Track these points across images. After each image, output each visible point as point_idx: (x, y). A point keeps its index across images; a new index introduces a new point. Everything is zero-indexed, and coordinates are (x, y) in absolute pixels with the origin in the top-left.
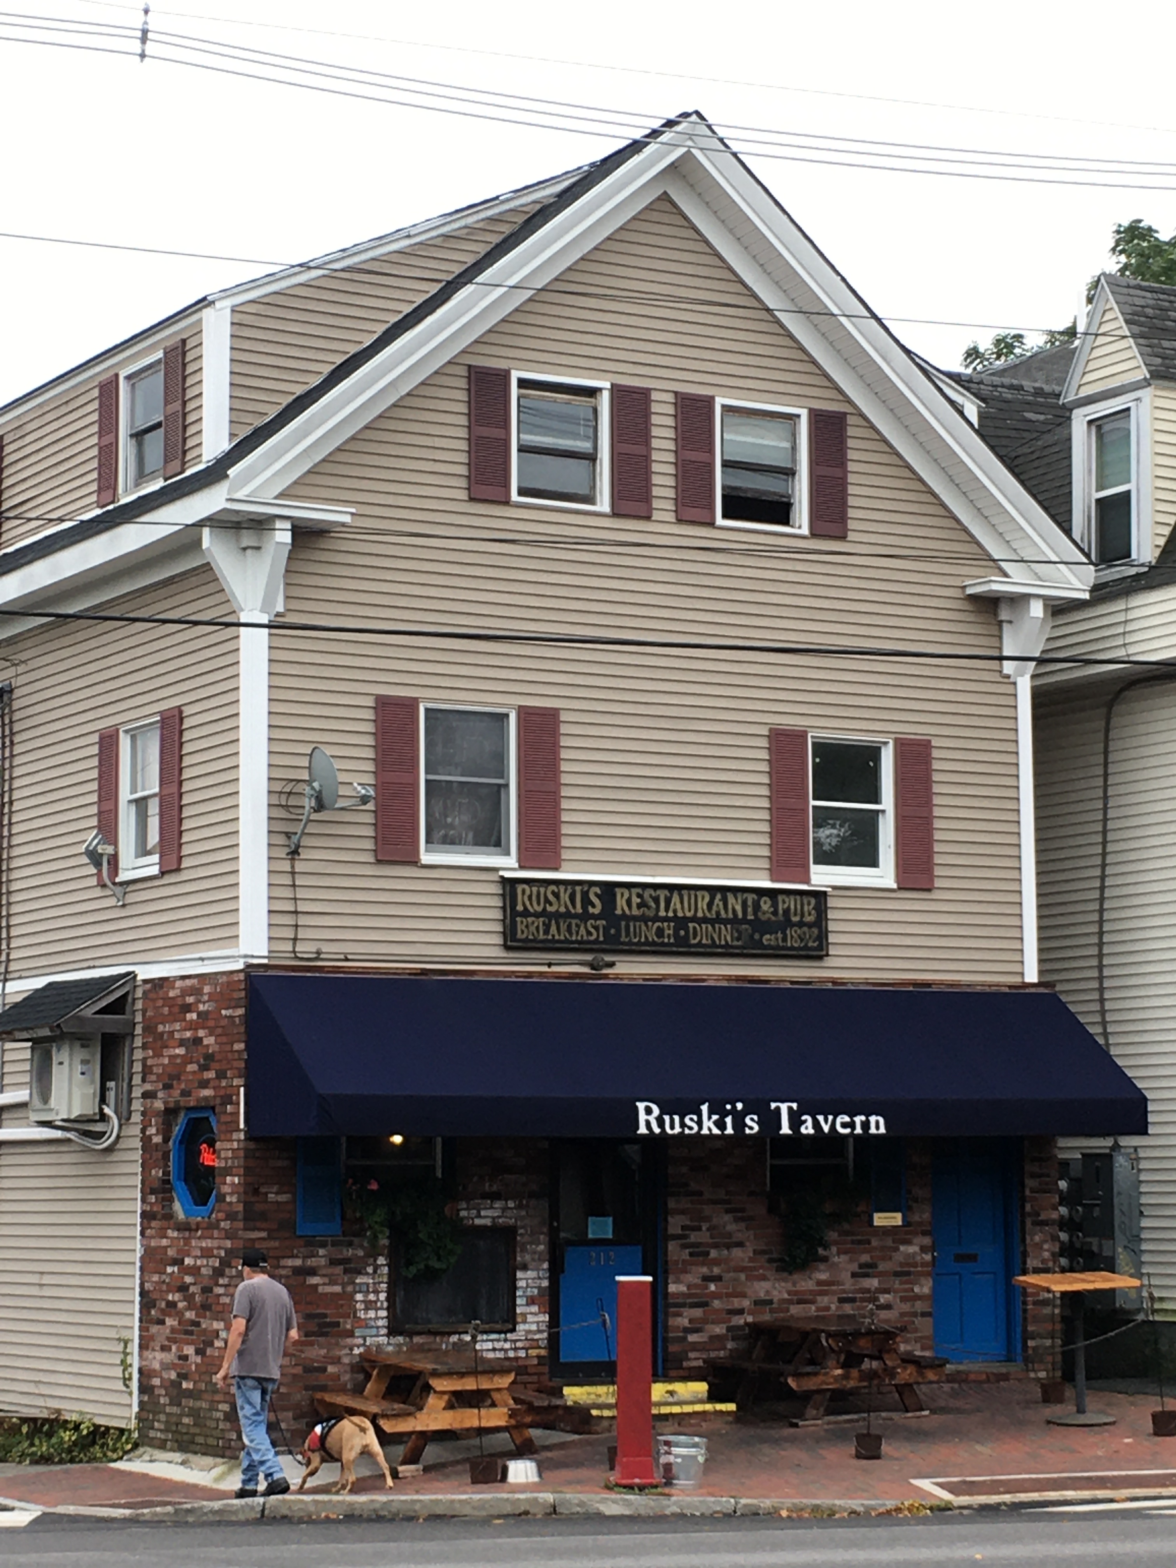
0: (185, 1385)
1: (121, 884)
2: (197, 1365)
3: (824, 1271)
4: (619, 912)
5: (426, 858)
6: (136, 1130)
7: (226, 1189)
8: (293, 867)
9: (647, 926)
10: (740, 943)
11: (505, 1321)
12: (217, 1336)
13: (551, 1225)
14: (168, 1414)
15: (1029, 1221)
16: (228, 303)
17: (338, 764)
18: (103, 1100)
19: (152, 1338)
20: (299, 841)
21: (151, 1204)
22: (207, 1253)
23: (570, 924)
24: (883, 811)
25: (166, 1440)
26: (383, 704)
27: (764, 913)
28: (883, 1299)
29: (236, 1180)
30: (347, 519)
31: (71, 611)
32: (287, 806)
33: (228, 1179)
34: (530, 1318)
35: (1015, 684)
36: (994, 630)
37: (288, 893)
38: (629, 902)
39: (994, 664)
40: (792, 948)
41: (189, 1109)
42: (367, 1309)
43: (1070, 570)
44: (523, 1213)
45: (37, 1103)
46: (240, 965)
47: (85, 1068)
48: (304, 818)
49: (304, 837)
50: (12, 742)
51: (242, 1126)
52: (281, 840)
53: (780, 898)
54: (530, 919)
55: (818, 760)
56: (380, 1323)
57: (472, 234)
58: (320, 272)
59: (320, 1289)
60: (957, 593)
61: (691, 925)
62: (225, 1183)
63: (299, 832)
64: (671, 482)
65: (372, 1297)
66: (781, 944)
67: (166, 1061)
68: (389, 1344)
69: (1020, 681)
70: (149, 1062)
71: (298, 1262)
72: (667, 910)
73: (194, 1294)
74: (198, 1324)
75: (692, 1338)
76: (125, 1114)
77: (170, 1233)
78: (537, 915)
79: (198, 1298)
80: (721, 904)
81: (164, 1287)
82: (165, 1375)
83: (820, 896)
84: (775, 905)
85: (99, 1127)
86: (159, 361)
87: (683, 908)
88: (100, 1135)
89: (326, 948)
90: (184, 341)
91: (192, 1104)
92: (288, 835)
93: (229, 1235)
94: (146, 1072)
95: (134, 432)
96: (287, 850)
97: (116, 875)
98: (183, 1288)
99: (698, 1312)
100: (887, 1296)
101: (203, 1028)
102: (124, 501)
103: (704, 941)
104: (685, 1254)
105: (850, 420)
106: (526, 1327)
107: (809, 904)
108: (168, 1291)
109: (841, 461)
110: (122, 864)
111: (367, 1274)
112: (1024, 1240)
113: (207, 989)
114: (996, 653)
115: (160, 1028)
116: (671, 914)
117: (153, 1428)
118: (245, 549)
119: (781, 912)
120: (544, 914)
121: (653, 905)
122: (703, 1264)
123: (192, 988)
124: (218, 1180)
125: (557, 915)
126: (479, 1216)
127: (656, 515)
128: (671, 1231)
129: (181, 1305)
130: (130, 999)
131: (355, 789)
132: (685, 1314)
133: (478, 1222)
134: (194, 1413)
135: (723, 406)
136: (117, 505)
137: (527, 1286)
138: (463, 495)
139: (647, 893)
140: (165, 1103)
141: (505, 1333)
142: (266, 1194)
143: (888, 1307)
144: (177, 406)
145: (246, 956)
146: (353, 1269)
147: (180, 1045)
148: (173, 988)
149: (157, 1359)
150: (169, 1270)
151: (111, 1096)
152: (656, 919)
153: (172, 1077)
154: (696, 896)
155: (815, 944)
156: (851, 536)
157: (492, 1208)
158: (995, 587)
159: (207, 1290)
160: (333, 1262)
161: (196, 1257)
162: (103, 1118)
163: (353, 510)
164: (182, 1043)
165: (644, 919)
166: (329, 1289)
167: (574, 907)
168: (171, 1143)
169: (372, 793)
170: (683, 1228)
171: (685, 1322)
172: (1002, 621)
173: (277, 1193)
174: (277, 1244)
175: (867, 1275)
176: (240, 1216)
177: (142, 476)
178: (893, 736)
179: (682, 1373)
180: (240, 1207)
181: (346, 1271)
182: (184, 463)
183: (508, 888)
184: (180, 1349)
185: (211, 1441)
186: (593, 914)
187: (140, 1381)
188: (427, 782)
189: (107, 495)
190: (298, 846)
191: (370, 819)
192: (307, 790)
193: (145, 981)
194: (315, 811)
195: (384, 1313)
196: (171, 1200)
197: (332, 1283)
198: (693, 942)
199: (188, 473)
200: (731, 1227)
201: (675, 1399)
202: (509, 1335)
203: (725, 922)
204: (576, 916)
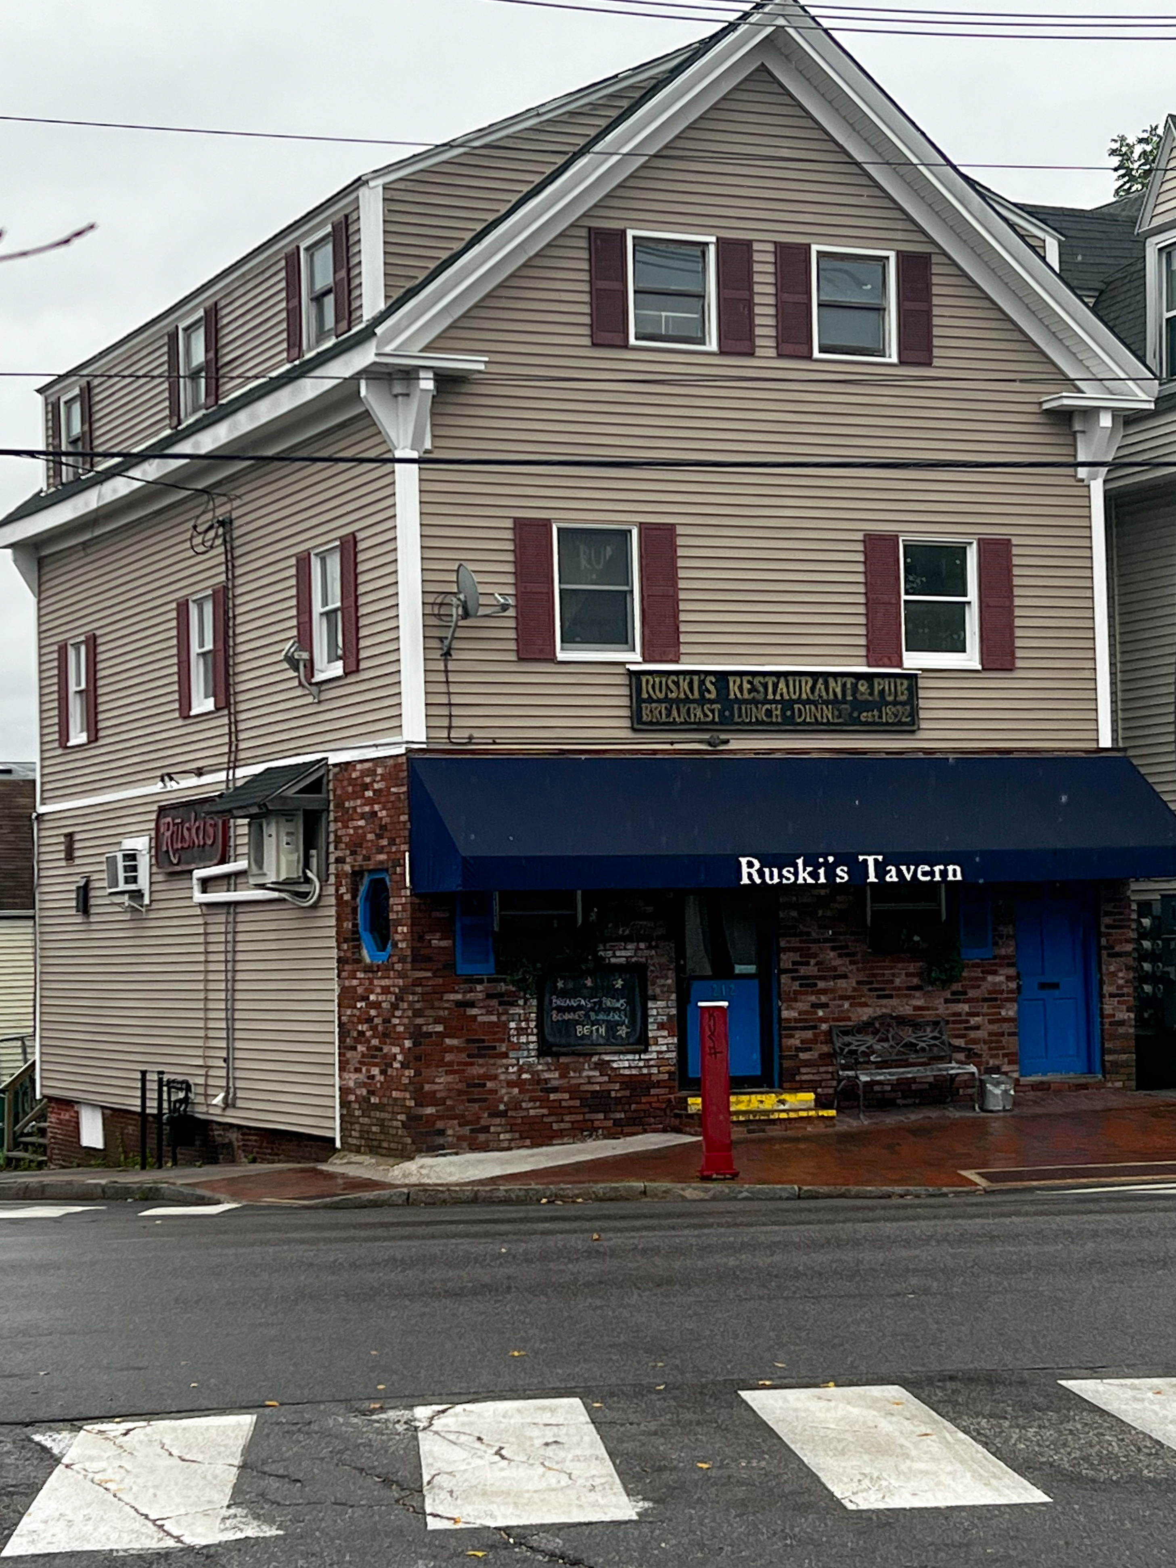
0: (372, 1100)
1: (317, 684)
2: (381, 1083)
3: (919, 998)
4: (732, 696)
5: (561, 656)
6: (332, 890)
7: (398, 937)
8: (446, 666)
9: (757, 708)
10: (840, 720)
11: (638, 1043)
12: (395, 1059)
13: (678, 962)
14: (362, 1124)
15: (1104, 953)
16: (380, 181)
17: (477, 578)
18: (307, 865)
19: (347, 1062)
20: (450, 643)
21: (344, 951)
22: (386, 990)
23: (689, 709)
24: (969, 603)
25: (360, 1146)
26: (520, 525)
27: (862, 694)
28: (974, 1021)
29: (405, 929)
30: (481, 367)
31: (270, 453)
32: (439, 615)
33: (400, 928)
34: (661, 1041)
35: (1089, 486)
36: (1069, 440)
37: (443, 688)
38: (741, 688)
39: (1069, 471)
40: (887, 724)
41: (370, 871)
42: (518, 1035)
43: (1138, 385)
44: (653, 952)
45: (255, 870)
46: (402, 750)
47: (289, 839)
48: (453, 624)
49: (454, 642)
50: (233, 566)
51: (408, 884)
52: (436, 644)
53: (876, 681)
54: (654, 705)
55: (909, 560)
56: (531, 1046)
57: (595, 110)
58: (461, 150)
59: (480, 1019)
60: (1034, 408)
61: (796, 706)
62: (397, 932)
63: (449, 636)
64: (772, 322)
65: (523, 1025)
66: (877, 720)
67: (351, 831)
68: (539, 1063)
69: (1093, 484)
70: (339, 833)
71: (459, 997)
72: (774, 693)
73: (377, 1025)
74: (381, 1050)
75: (802, 1056)
76: (324, 878)
77: (360, 975)
78: (659, 701)
79: (380, 1028)
80: (823, 687)
81: (355, 1019)
82: (358, 1092)
83: (912, 678)
84: (871, 687)
85: (304, 888)
86: (327, 236)
87: (788, 692)
88: (304, 895)
89: (476, 734)
90: (346, 217)
91: (371, 867)
92: (441, 639)
93: (401, 975)
94: (338, 840)
95: (314, 295)
96: (441, 652)
97: (313, 676)
98: (370, 1020)
99: (809, 1034)
100: (977, 1019)
101: (379, 803)
102: (308, 356)
103: (808, 720)
104: (796, 986)
105: (935, 259)
106: (658, 1048)
107: (902, 684)
108: (360, 1022)
109: (927, 296)
110: (317, 665)
111: (518, 1005)
112: (1100, 969)
113: (379, 771)
114: (1070, 460)
115: (347, 804)
116: (778, 697)
117: (351, 1136)
118: (396, 396)
119: (876, 692)
120: (666, 700)
121: (761, 689)
122: (812, 993)
123: (368, 770)
124: (392, 929)
125: (678, 701)
126: (614, 956)
127: (759, 352)
128: (783, 965)
129: (369, 1034)
130: (325, 781)
131: (496, 599)
132: (797, 1036)
133: (613, 960)
134: (381, 1123)
135: (818, 252)
136: (302, 360)
137: (658, 1014)
138: (587, 341)
139: (757, 680)
140: (352, 866)
141: (640, 1053)
142: (430, 940)
143: (977, 1028)
144: (343, 273)
145: (407, 742)
146: (505, 1000)
147: (361, 819)
148: (355, 770)
149: (352, 1079)
150: (359, 1005)
151: (314, 862)
152: (766, 701)
153: (356, 845)
154: (800, 681)
155: (908, 719)
156: (936, 362)
157: (625, 949)
158: (1066, 402)
159: (387, 1021)
160: (489, 996)
161: (378, 994)
162: (308, 880)
163: (486, 359)
164: (363, 816)
165: (755, 702)
166: (485, 1019)
167: (693, 694)
168: (358, 900)
169: (511, 601)
170: (794, 963)
171: (797, 1042)
172: (1075, 432)
173: (439, 940)
174: (441, 981)
175: (959, 1001)
176: (409, 959)
177: (322, 335)
178: (977, 537)
179: (795, 1085)
180: (409, 953)
181: (500, 1004)
182: (350, 323)
183: (634, 680)
184: (368, 1071)
185: (393, 1146)
186: (709, 699)
187: (340, 1097)
188: (561, 590)
189: (295, 352)
190: (450, 648)
191: (512, 624)
192: (455, 601)
193: (335, 765)
194: (463, 619)
195: (533, 1038)
196: (359, 947)
197: (489, 1013)
198: (799, 720)
199: (354, 330)
200: (837, 962)
201: (786, 1107)
202: (643, 1057)
203: (827, 703)
204: (694, 701)
